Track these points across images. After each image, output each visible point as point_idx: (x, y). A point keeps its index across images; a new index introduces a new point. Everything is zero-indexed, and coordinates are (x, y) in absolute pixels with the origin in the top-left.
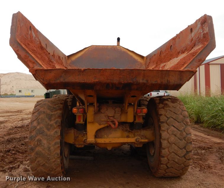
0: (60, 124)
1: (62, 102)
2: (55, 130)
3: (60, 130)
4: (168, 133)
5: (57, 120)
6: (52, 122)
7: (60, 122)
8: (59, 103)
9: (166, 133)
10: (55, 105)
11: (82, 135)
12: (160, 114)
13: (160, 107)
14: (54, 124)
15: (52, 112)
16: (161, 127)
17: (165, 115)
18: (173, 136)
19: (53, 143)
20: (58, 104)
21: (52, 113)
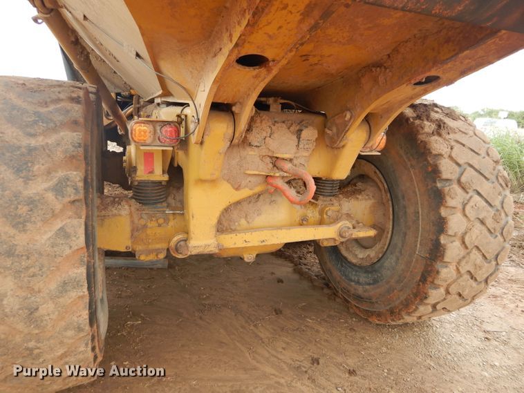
0: (81, 196)
1: (74, 95)
2: (58, 224)
3: (83, 221)
4: (465, 215)
5: (61, 174)
6: (38, 187)
7: (81, 185)
8: (62, 96)
9: (459, 215)
10: (46, 104)
11: (161, 221)
12: (434, 152)
13: (427, 130)
14: (50, 196)
15: (33, 135)
16: (448, 198)
17: (450, 157)
18: (478, 225)
19: (53, 286)
20: (59, 100)
21: (33, 142)
